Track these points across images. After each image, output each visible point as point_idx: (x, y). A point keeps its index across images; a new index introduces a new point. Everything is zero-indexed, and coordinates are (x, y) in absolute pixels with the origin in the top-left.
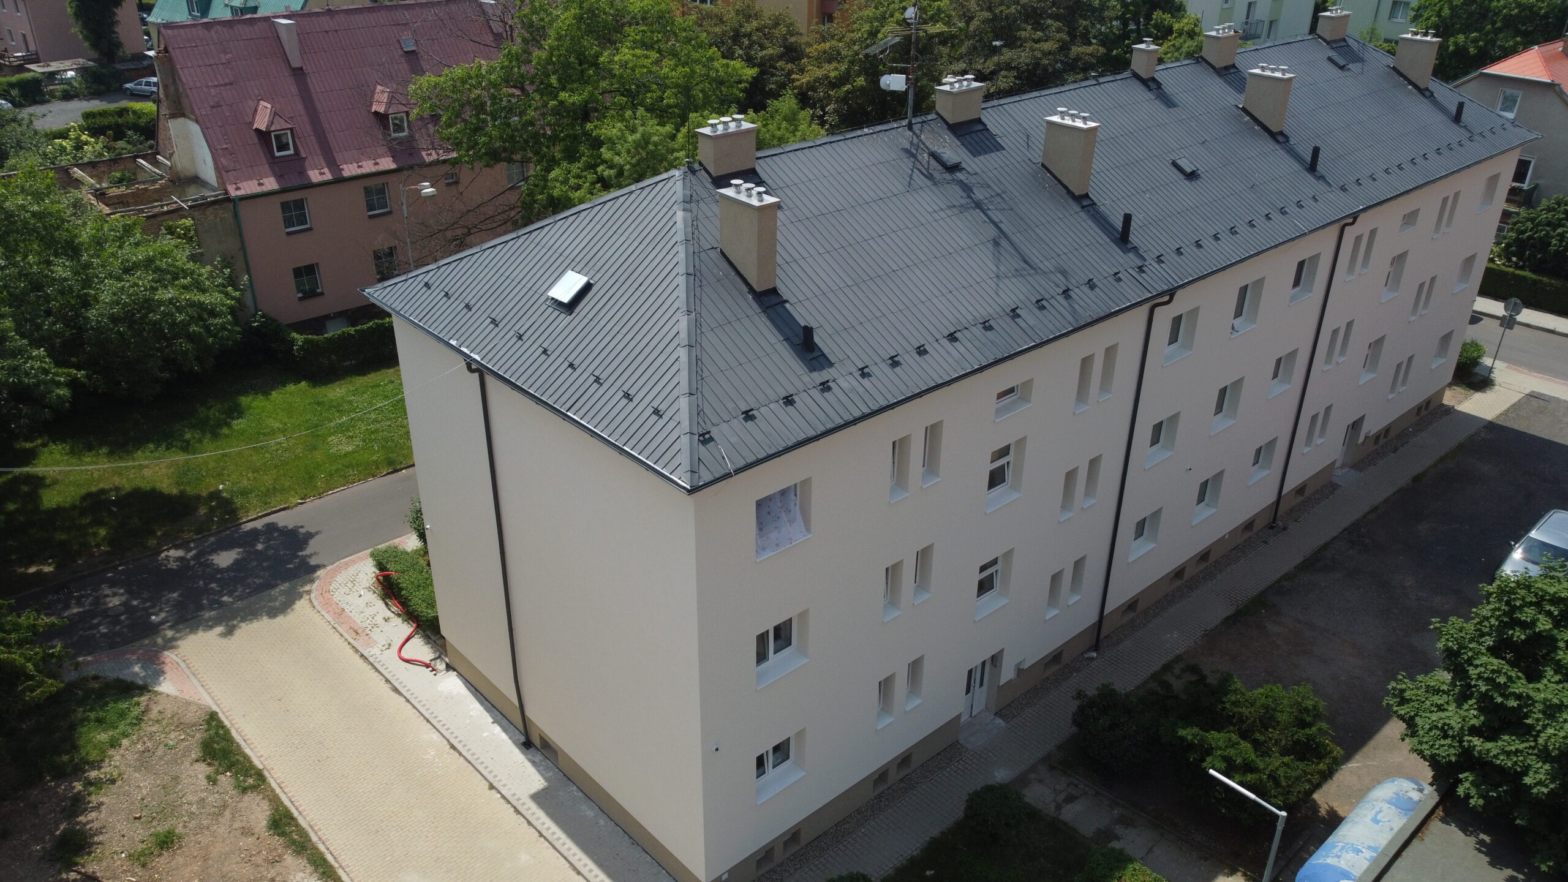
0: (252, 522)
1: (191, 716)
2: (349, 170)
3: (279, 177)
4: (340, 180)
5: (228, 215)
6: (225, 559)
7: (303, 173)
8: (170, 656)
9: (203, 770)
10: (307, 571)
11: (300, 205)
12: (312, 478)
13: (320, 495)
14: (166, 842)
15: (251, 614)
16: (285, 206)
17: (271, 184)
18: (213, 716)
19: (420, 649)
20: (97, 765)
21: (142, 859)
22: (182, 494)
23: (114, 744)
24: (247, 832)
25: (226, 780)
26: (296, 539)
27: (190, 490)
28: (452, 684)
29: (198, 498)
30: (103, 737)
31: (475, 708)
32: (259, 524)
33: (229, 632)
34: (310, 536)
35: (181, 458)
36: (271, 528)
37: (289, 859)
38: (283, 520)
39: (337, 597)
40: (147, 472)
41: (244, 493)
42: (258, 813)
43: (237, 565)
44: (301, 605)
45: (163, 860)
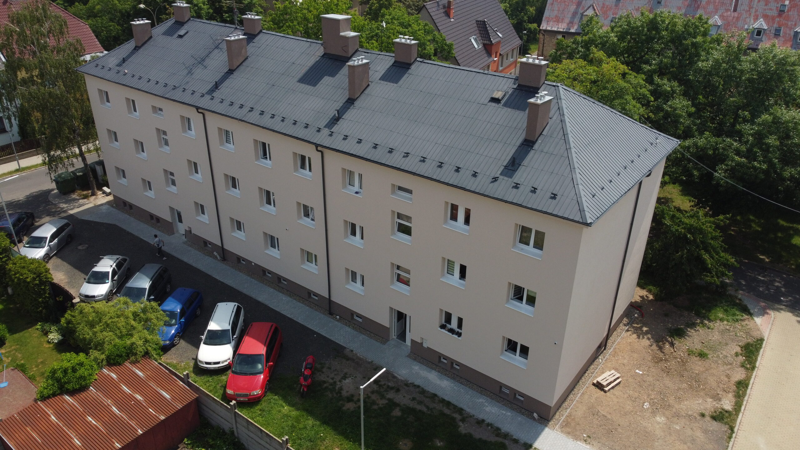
1: (755, 334)
8: (772, 313)
9: (738, 349)
14: (702, 355)
18: (762, 340)
20: (710, 320)
21: (690, 353)
23: (722, 320)
24: (728, 376)
25: (742, 358)
30: (721, 315)
37: (730, 395)
42: (739, 375)
45: (695, 359)
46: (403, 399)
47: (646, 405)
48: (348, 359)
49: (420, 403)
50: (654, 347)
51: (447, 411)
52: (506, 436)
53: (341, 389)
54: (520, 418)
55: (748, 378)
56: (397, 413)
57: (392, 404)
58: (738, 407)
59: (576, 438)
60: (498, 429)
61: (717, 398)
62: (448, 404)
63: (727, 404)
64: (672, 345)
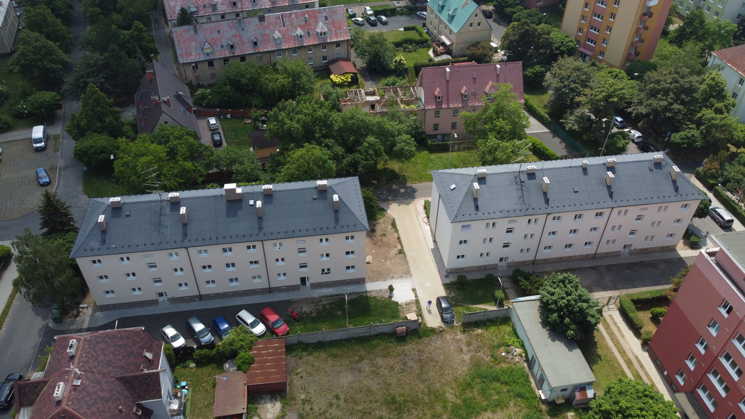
0: (408, 185)
1: (391, 218)
2: (451, 106)
3: (436, 106)
4: (448, 108)
5: (424, 112)
6: (402, 191)
7: (441, 105)
8: (390, 206)
9: (391, 227)
10: (413, 198)
11: (439, 112)
12: (421, 178)
13: (421, 183)
14: (384, 235)
15: (403, 203)
16: (436, 112)
17: (434, 107)
18: (394, 219)
19: (426, 220)
20: (378, 220)
21: (381, 236)
22: (398, 174)
23: (381, 218)
24: (394, 238)
25: (393, 229)
26: (414, 191)
27: (400, 174)
28: (428, 228)
29: (401, 175)
30: (379, 216)
31: (430, 233)
32: (409, 185)
33: (399, 205)
34: (417, 191)
35: (401, 164)
36: (411, 187)
37: (398, 244)
38: (414, 186)
39: (417, 205)
40: (395, 166)
41: (409, 178)
42: (396, 236)
43: (404, 193)
44: (411, 204)
45: (383, 237)
46: (325, 302)
47: (383, 261)
48: (296, 302)
49: (330, 300)
50: (371, 240)
51: (339, 297)
52: (359, 293)
53: (305, 312)
54: (358, 286)
55: (399, 235)
56: (328, 307)
57: (324, 306)
58: (402, 246)
59: (375, 281)
60: (356, 293)
61: (396, 247)
62: (337, 295)
63: (399, 247)
64: (375, 236)
